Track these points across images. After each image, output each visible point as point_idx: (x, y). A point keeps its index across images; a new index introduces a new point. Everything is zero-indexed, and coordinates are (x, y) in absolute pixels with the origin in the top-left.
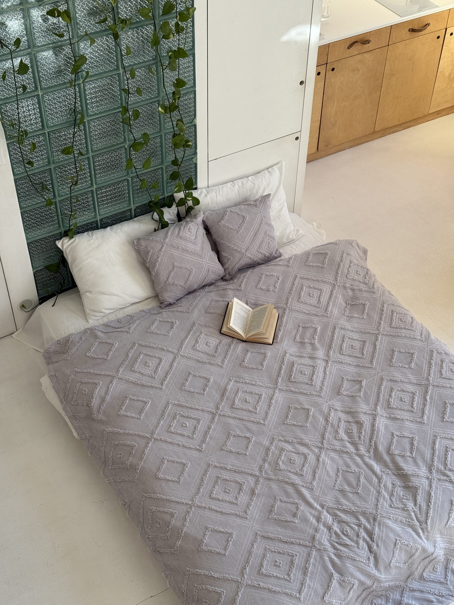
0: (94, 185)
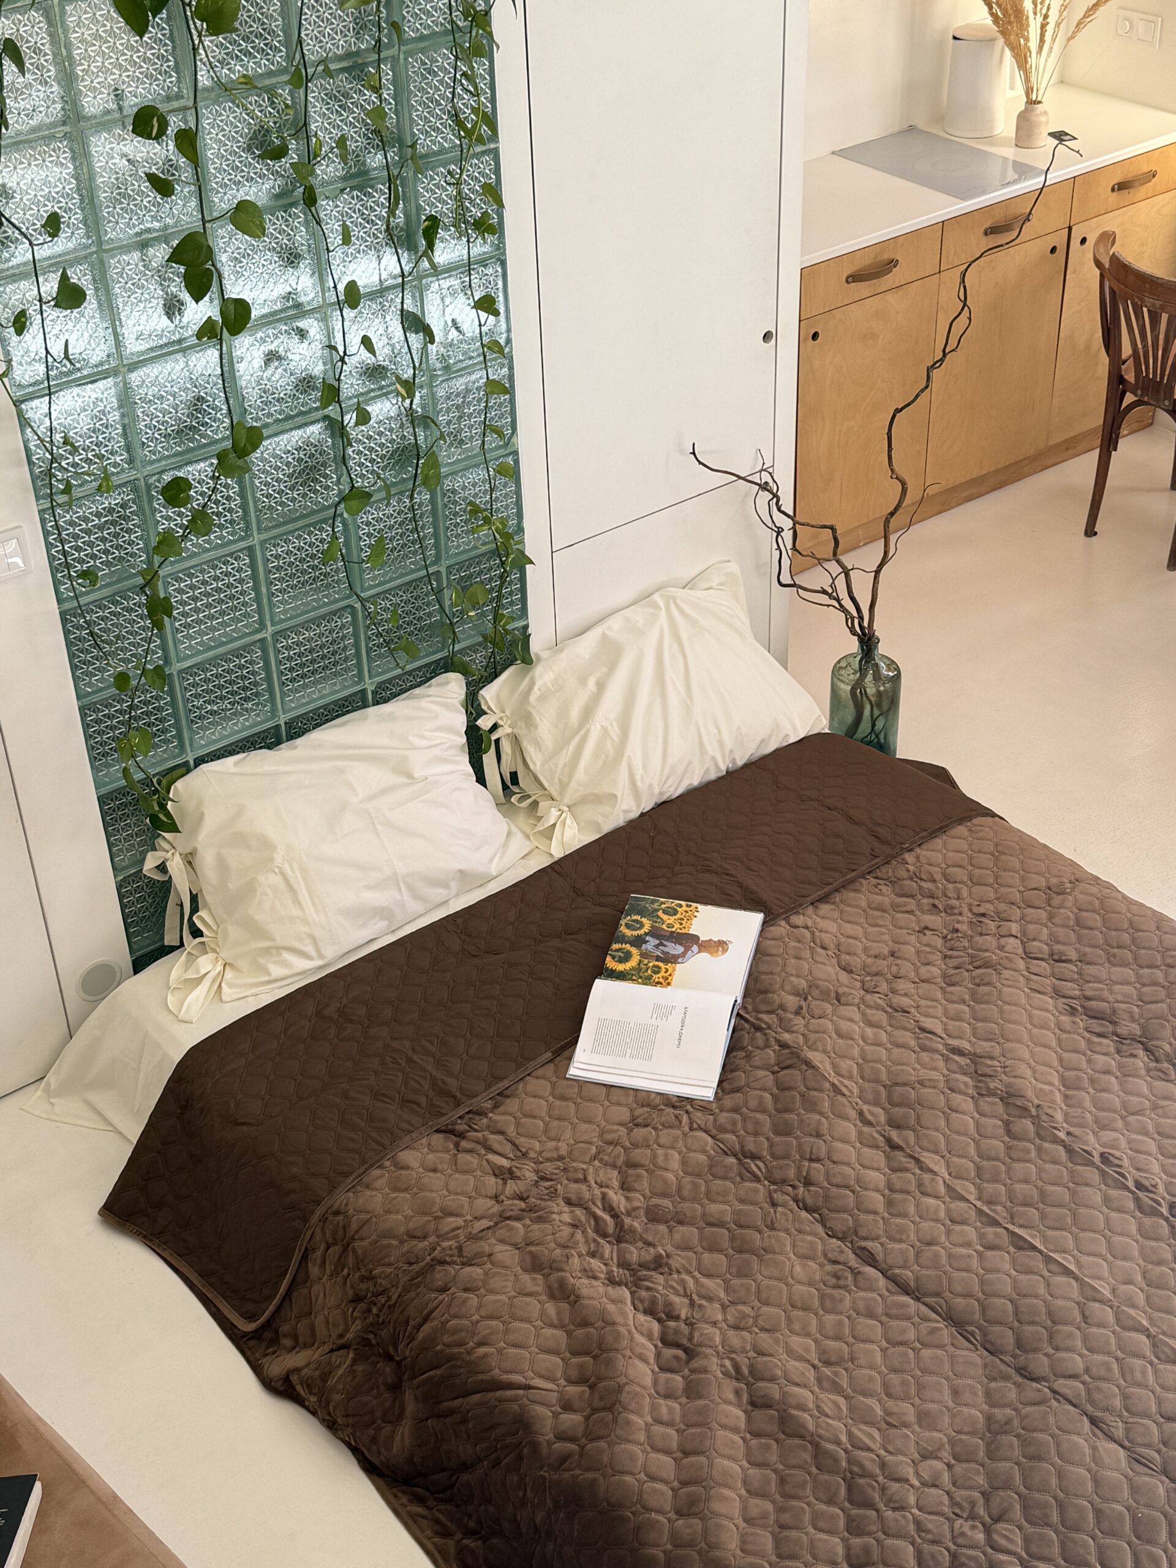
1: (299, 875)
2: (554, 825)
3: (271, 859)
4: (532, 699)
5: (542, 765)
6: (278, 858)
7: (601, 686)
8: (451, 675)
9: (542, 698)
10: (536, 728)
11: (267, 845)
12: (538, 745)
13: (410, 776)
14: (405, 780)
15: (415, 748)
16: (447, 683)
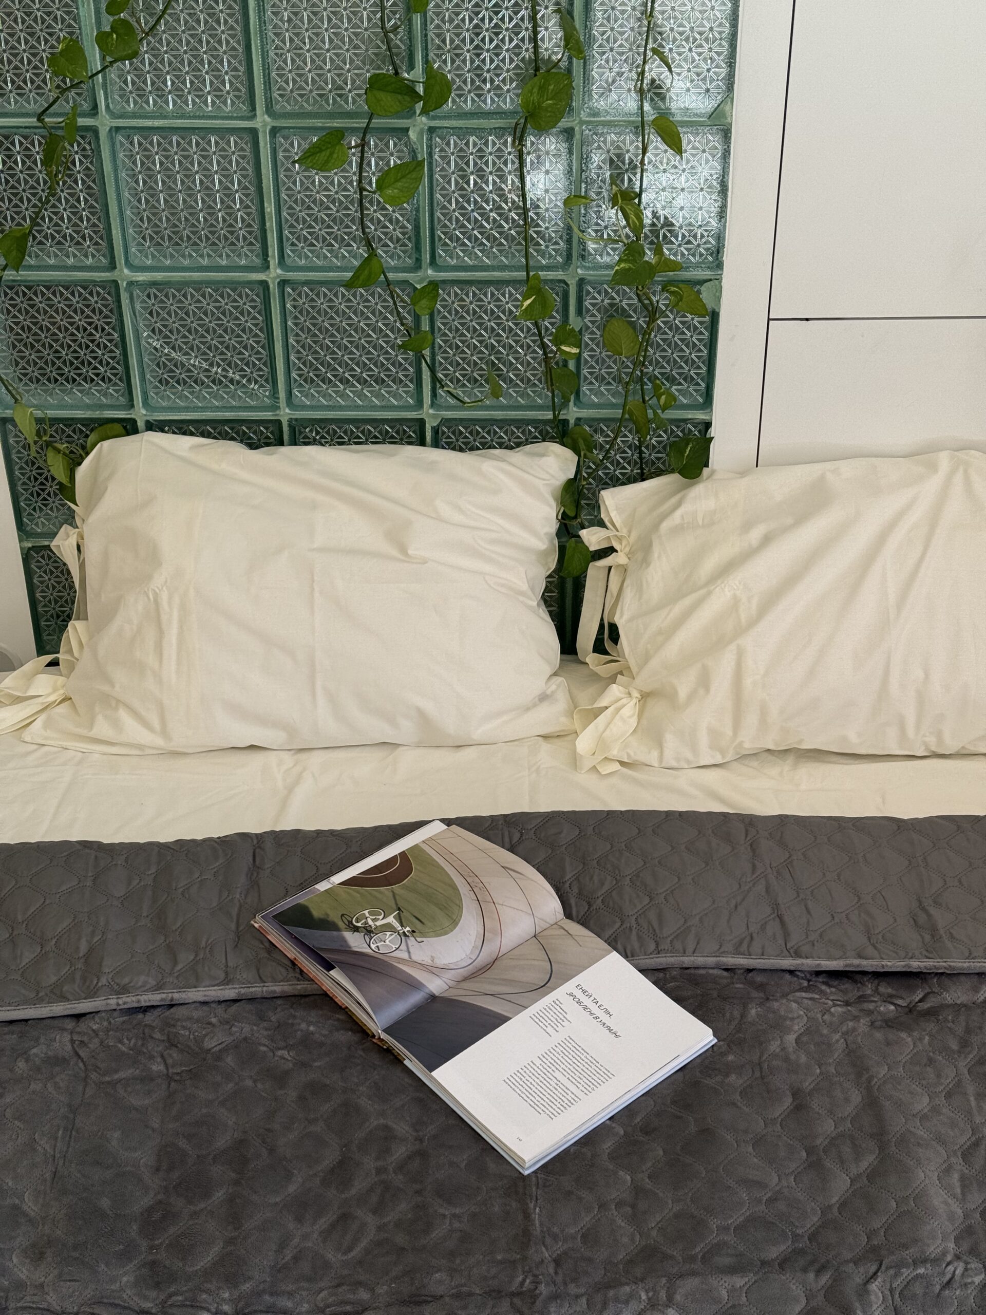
0: (274, 260)
1: (175, 614)
2: (607, 708)
3: (149, 577)
4: (666, 525)
5: (631, 620)
6: (158, 581)
7: (767, 540)
8: (556, 448)
9: (678, 530)
10: (648, 565)
11: (154, 558)
12: (640, 590)
13: (403, 550)
14: (395, 553)
15: (439, 519)
16: (543, 455)
